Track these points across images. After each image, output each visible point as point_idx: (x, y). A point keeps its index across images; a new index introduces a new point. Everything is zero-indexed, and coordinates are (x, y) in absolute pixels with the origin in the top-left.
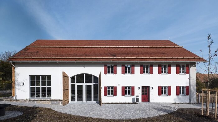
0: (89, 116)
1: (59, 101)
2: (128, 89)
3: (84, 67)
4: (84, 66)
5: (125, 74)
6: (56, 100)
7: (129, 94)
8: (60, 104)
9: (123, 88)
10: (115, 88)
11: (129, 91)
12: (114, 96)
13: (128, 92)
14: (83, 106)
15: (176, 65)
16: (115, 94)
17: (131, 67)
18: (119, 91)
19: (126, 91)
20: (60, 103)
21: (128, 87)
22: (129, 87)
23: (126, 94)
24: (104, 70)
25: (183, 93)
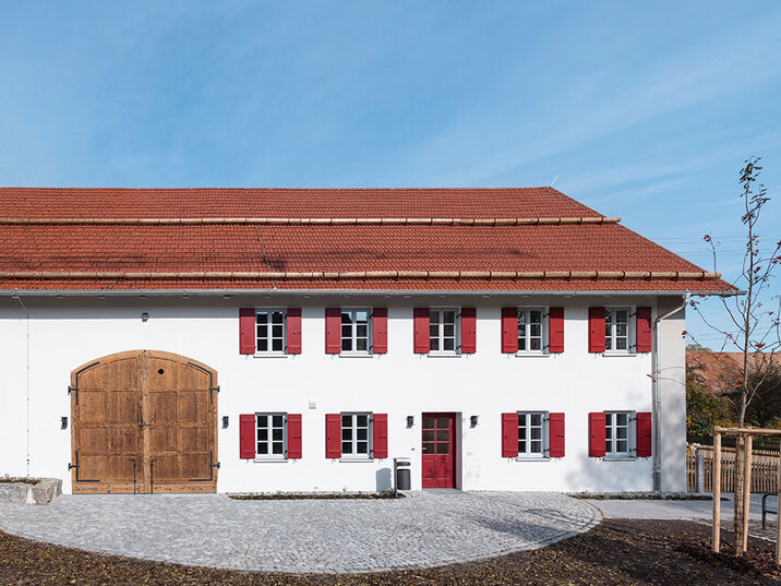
0: (167, 557)
1: (23, 486)
2: (355, 428)
3: (145, 321)
4: (145, 317)
5: (344, 353)
6: (9, 481)
7: (362, 448)
8: (30, 499)
9: (330, 420)
10: (295, 421)
11: (362, 434)
12: (291, 461)
13: (355, 441)
14: (138, 510)
15: (590, 309)
16: (295, 452)
17: (369, 317)
18: (314, 436)
19: (348, 435)
20: (30, 493)
21: (355, 418)
22: (362, 419)
23: (347, 448)
24: (241, 334)
25: (621, 447)
